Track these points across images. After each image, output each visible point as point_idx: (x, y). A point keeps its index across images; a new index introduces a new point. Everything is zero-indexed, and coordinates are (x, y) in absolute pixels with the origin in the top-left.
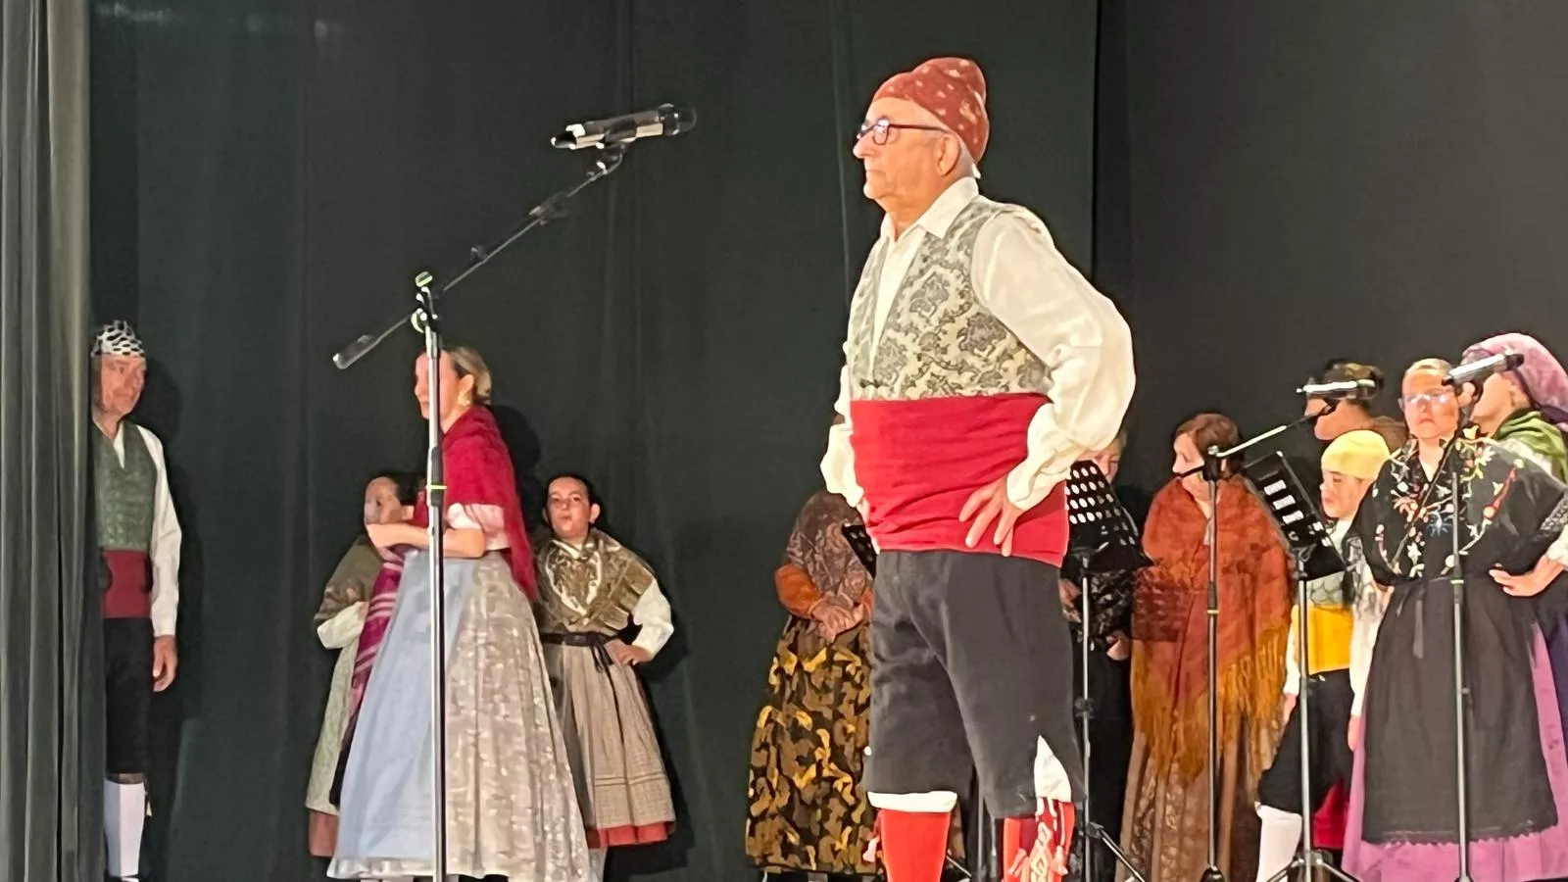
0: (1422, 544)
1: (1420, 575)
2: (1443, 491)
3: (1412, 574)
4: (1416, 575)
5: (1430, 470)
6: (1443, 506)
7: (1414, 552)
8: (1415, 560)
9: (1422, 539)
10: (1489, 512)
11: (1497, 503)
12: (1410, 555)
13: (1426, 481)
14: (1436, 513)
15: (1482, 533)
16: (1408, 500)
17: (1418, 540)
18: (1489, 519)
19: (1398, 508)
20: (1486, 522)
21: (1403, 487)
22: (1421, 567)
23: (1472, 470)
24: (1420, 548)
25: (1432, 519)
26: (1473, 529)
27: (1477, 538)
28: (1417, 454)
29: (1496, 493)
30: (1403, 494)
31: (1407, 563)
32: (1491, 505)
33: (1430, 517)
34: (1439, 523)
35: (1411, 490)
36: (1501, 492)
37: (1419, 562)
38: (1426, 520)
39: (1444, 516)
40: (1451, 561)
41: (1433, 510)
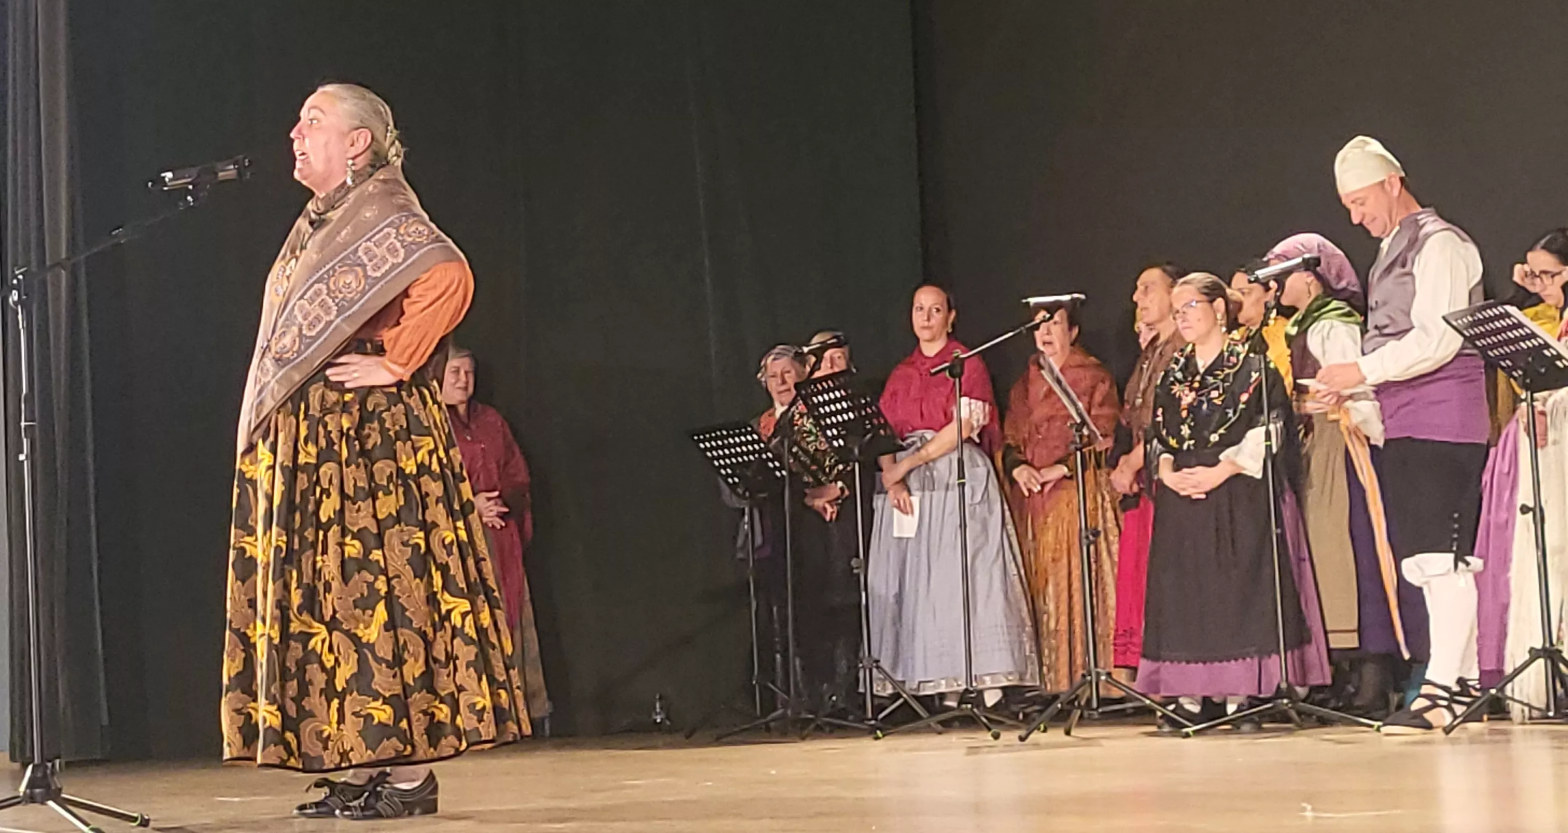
0: (1192, 424)
1: (1192, 448)
2: (1210, 379)
3: (1185, 447)
4: (1189, 446)
5: (1203, 362)
6: (1209, 393)
7: (1185, 431)
8: (1187, 436)
9: (1192, 420)
10: (1244, 397)
11: (1251, 389)
12: (1183, 433)
13: (1198, 373)
14: (1203, 398)
15: (1238, 414)
16: (1182, 387)
17: (1189, 420)
18: (1244, 403)
19: (1175, 394)
20: (1241, 406)
21: (1179, 375)
22: (1192, 442)
23: (1235, 365)
24: (1190, 427)
25: (1201, 403)
26: (1230, 412)
27: (1233, 419)
28: (1193, 350)
29: (1253, 380)
30: (1180, 382)
31: (1181, 440)
32: (1246, 392)
33: (1199, 402)
34: (1205, 406)
35: (1185, 377)
36: (1255, 381)
37: (1190, 439)
38: (1195, 404)
39: (1210, 401)
40: (1214, 438)
41: (1202, 395)
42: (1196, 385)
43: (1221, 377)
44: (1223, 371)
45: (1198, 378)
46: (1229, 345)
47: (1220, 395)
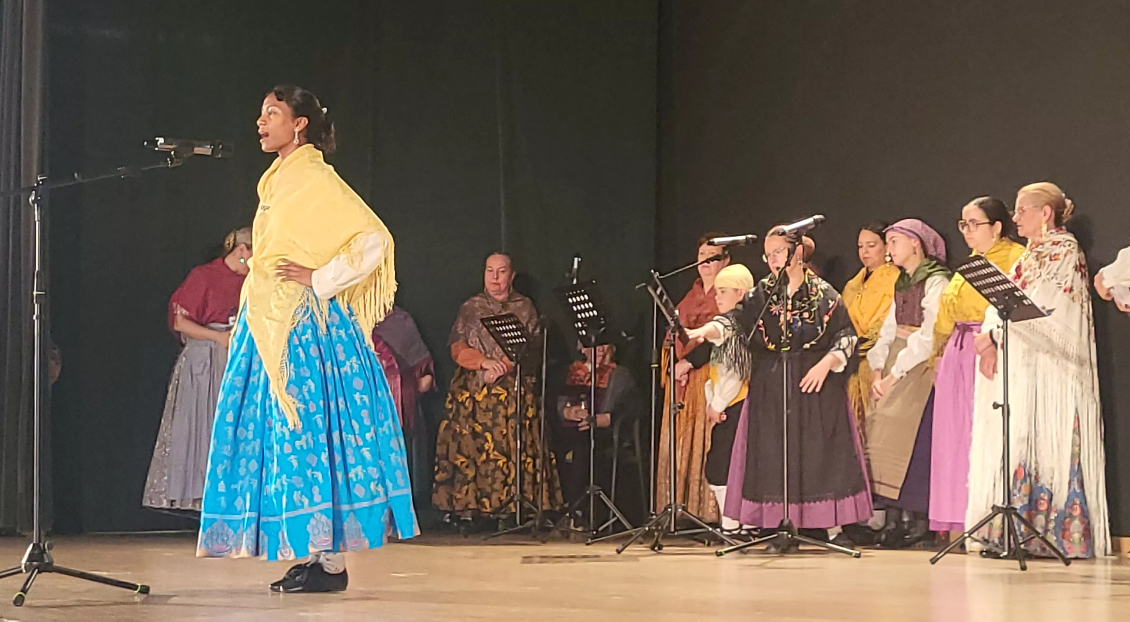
2: (800, 304)
5: (791, 290)
6: (801, 314)
10: (826, 318)
11: (831, 312)
13: (789, 298)
14: (797, 317)
15: (824, 331)
16: (778, 307)
18: (826, 322)
19: (773, 312)
20: (825, 325)
23: (816, 294)
25: (796, 321)
26: (819, 329)
27: (821, 333)
29: (830, 306)
30: (776, 304)
31: (779, 346)
32: (826, 314)
33: (794, 319)
34: (800, 323)
35: (779, 301)
36: (833, 306)
38: (791, 321)
39: (802, 319)
40: (807, 346)
41: (795, 315)
42: (790, 307)
43: (808, 303)
44: (809, 299)
45: (790, 302)
46: (809, 280)
47: (810, 316)
